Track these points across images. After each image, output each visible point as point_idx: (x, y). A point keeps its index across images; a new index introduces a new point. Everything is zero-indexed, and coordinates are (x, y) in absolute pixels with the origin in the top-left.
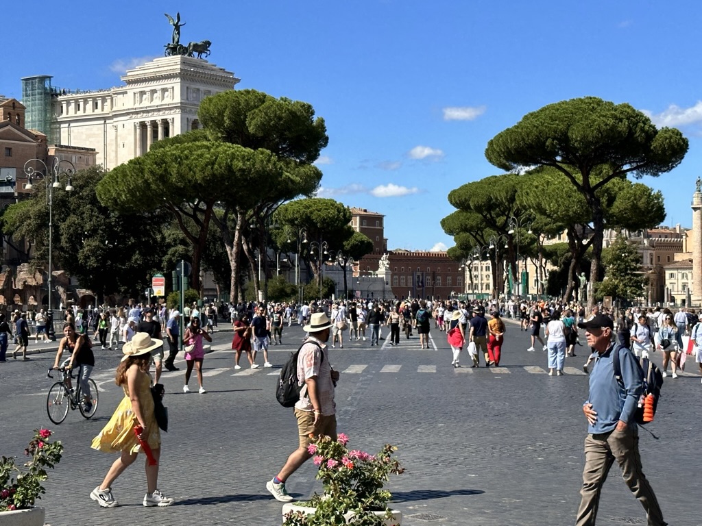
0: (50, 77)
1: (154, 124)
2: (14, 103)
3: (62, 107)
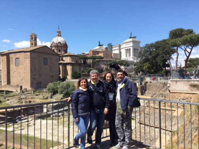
1: (128, 49)
2: (107, 48)
3: (113, 48)
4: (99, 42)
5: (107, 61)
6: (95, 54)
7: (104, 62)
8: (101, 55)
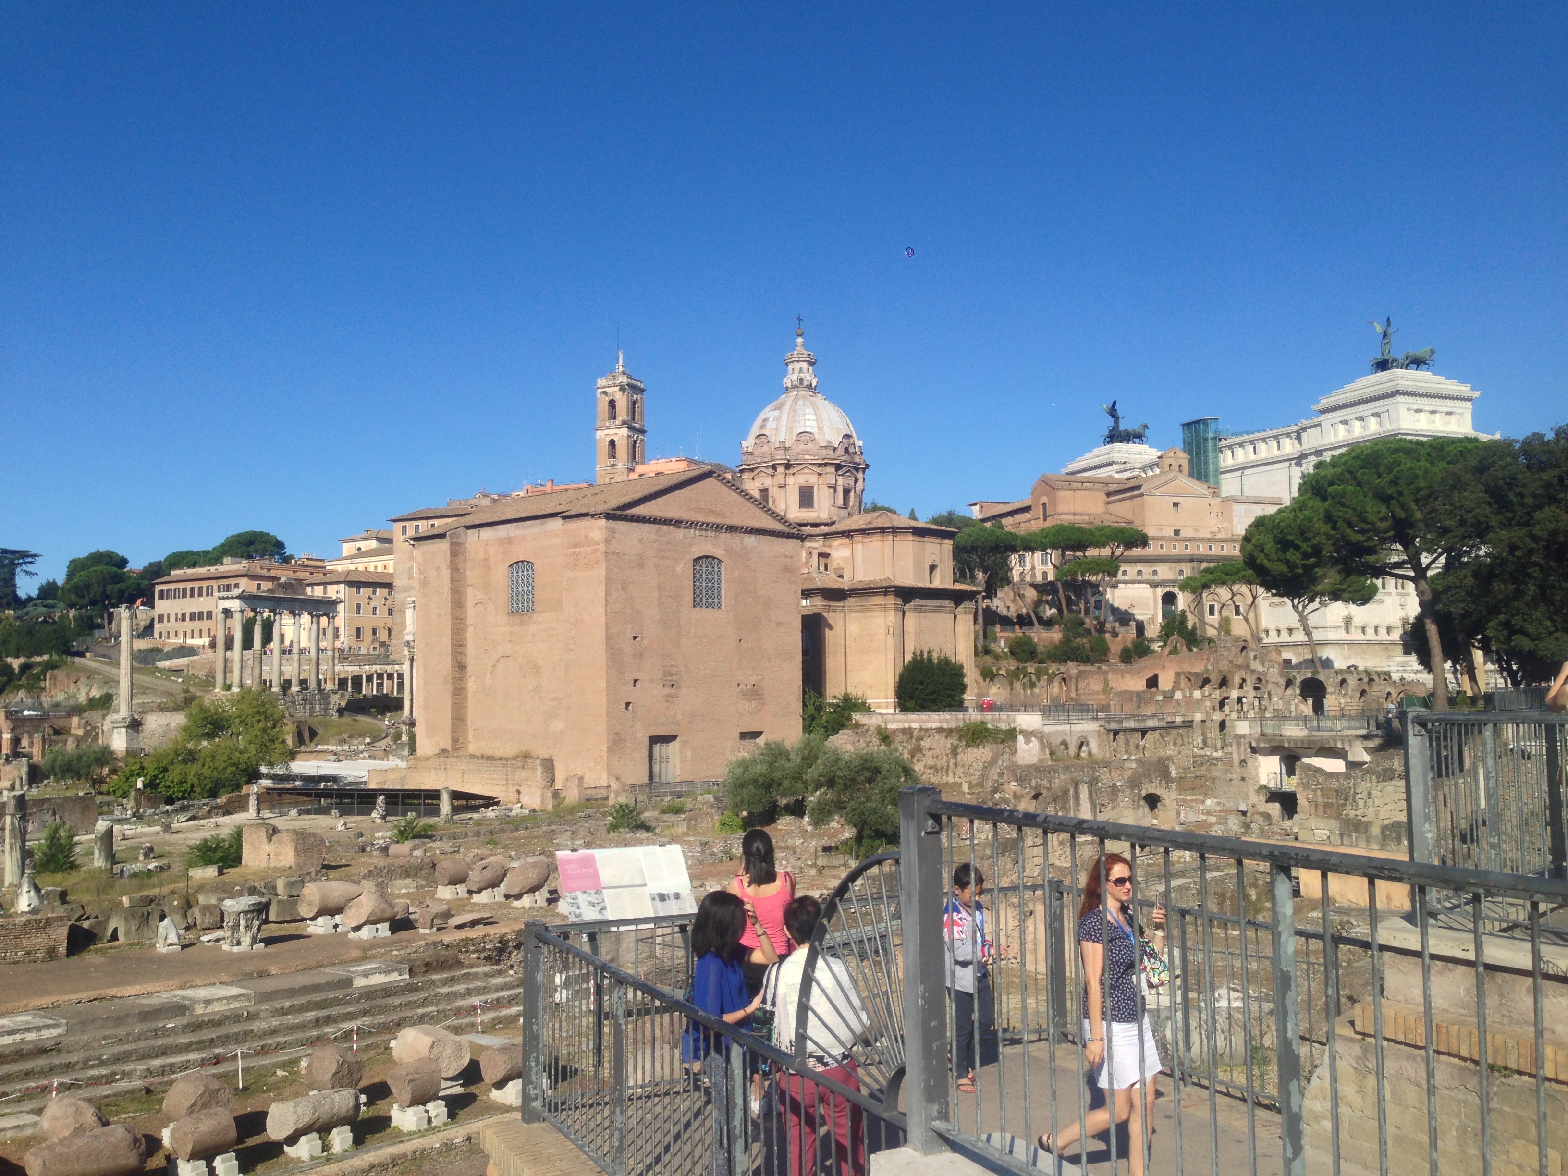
2: (1175, 453)
3: (1233, 452)
4: (1113, 412)
5: (1178, 566)
6: (1078, 510)
7: (1155, 572)
8: (1129, 516)
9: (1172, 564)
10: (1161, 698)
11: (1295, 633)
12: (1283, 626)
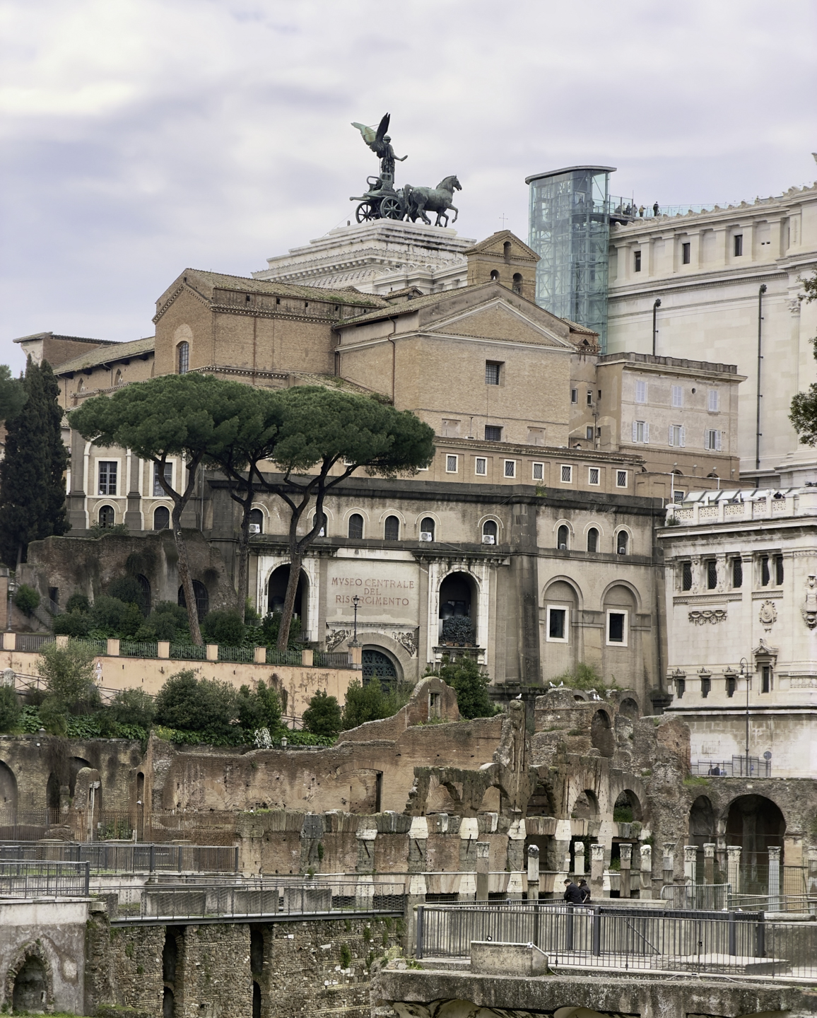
0: (606, 171)
2: (507, 244)
3: (638, 254)
4: (380, 143)
5: (482, 514)
6: (264, 364)
7: (428, 524)
8: (382, 386)
9: (470, 508)
10: (370, 834)
11: (741, 686)
12: (716, 669)
